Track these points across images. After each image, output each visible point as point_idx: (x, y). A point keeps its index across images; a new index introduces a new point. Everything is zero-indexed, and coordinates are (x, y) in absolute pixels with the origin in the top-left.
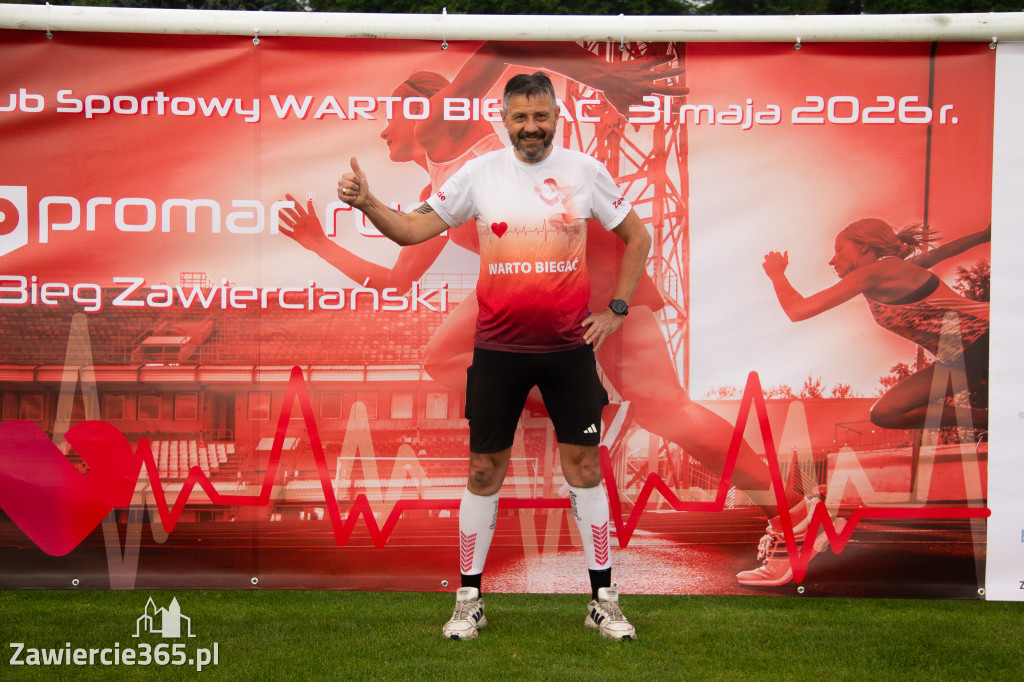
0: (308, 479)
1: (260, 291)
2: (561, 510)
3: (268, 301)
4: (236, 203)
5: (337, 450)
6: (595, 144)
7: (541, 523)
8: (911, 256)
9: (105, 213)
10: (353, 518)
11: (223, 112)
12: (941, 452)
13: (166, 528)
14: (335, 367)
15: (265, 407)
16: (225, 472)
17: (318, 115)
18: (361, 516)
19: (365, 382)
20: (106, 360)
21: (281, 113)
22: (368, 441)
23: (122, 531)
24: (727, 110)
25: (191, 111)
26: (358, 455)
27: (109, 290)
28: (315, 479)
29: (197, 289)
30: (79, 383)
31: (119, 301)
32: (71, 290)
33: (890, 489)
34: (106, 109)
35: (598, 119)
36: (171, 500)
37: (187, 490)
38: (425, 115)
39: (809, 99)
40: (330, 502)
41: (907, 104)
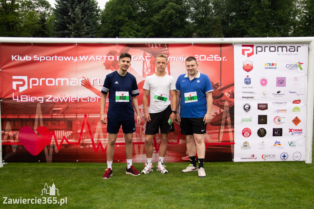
0: (88, 139)
1: (77, 98)
3: (79, 100)
4: (72, 79)
5: (95, 132)
6: (150, 65)
7: (139, 147)
8: (218, 89)
9: (44, 82)
10: (98, 147)
11: (69, 59)
12: (225, 131)
13: (58, 150)
14: (94, 114)
15: (79, 123)
16: (70, 137)
17: (90, 60)
18: (100, 146)
20: (44, 113)
21: (82, 59)
22: (101, 130)
23: (49, 150)
24: (178, 58)
25: (62, 59)
26: (99, 133)
27: (45, 98)
28: (90, 139)
29: (64, 98)
30: (39, 118)
31: (47, 101)
32: (37, 98)
33: (214, 139)
34: (44, 59)
35: (150, 60)
36: (59, 143)
37: (62, 141)
38: (113, 59)
40: (93, 144)
41: (216, 57)
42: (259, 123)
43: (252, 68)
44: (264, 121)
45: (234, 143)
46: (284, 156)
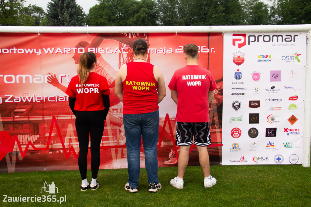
0: (58, 143)
1: (43, 97)
2: (121, 148)
3: (46, 100)
4: (36, 75)
5: (65, 136)
6: (127, 59)
7: (116, 151)
9: (1, 79)
10: (70, 152)
11: (31, 52)
12: (212, 131)
13: (22, 157)
14: (63, 116)
15: (46, 126)
16: (37, 142)
17: (56, 53)
18: (72, 151)
19: (71, 119)
20: (4, 116)
21: (46, 52)
22: (73, 133)
23: (11, 158)
24: (159, 49)
25: (23, 52)
26: (70, 137)
27: (4, 98)
28: (60, 143)
29: (27, 97)
31: (7, 101)
34: (0, 52)
35: (127, 52)
36: (23, 150)
37: (27, 147)
39: (180, 47)
40: (64, 149)
41: (203, 48)
42: (250, 122)
43: (243, 61)
44: (256, 119)
45: (222, 145)
46: (279, 159)
